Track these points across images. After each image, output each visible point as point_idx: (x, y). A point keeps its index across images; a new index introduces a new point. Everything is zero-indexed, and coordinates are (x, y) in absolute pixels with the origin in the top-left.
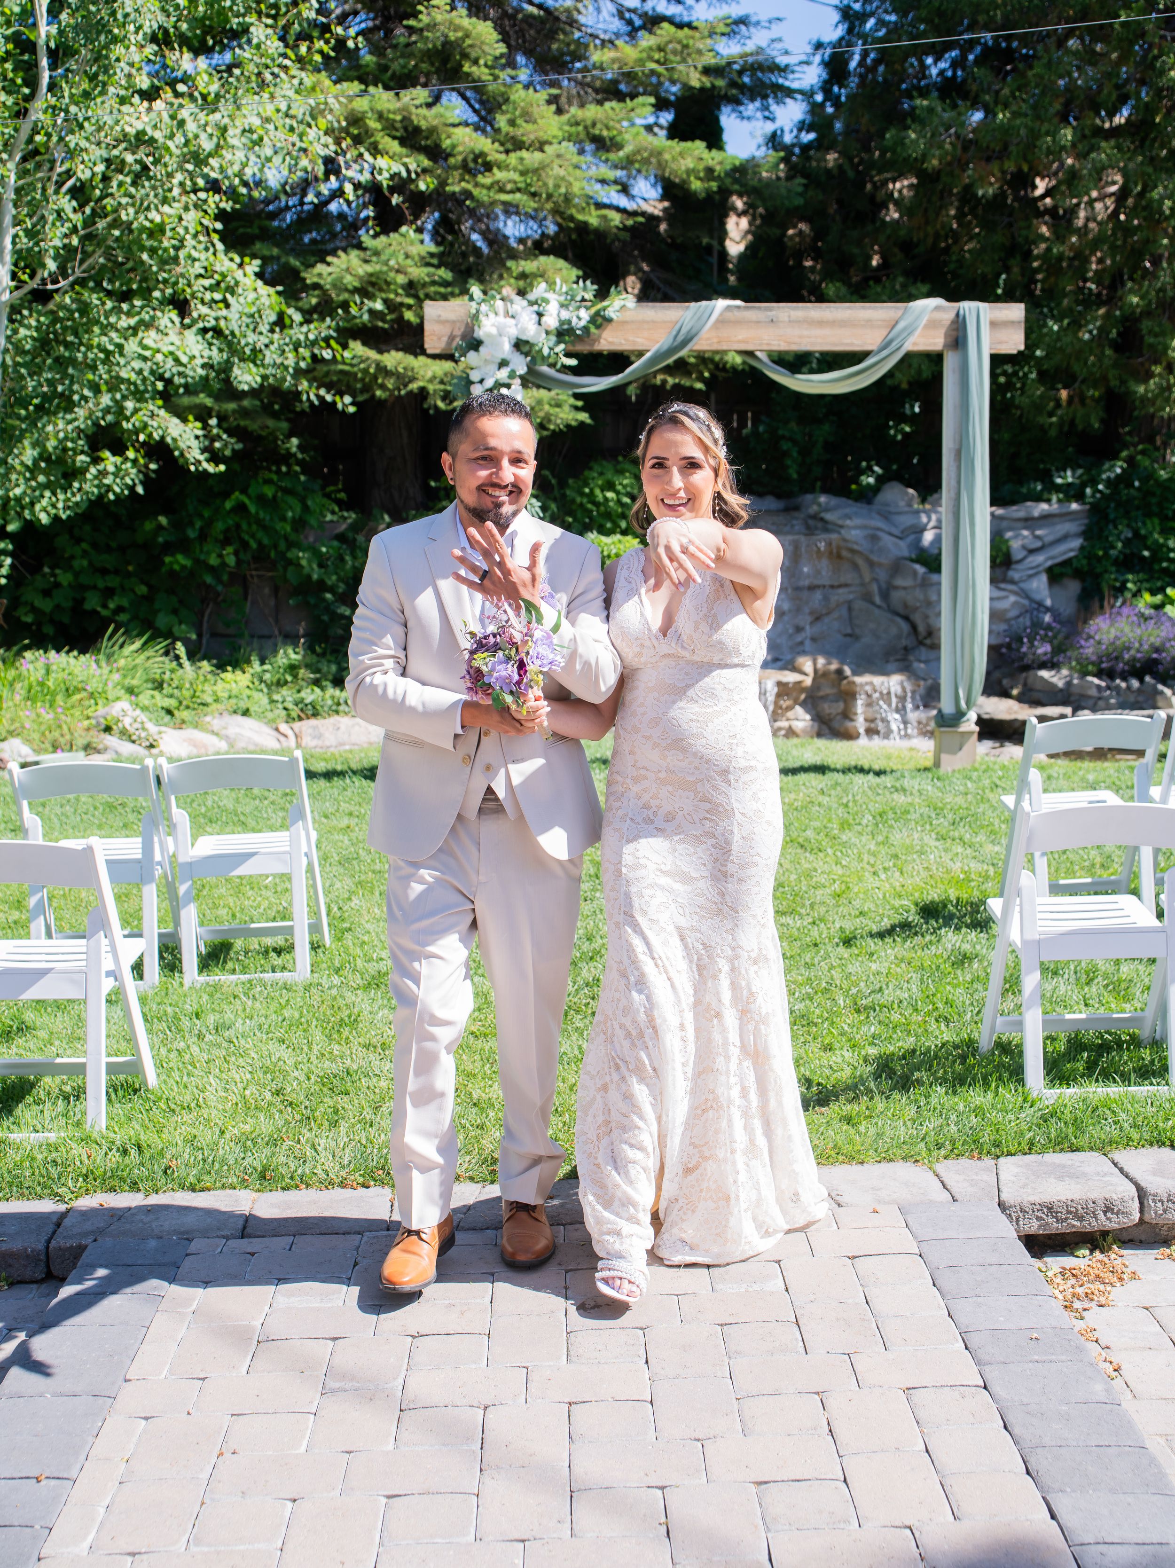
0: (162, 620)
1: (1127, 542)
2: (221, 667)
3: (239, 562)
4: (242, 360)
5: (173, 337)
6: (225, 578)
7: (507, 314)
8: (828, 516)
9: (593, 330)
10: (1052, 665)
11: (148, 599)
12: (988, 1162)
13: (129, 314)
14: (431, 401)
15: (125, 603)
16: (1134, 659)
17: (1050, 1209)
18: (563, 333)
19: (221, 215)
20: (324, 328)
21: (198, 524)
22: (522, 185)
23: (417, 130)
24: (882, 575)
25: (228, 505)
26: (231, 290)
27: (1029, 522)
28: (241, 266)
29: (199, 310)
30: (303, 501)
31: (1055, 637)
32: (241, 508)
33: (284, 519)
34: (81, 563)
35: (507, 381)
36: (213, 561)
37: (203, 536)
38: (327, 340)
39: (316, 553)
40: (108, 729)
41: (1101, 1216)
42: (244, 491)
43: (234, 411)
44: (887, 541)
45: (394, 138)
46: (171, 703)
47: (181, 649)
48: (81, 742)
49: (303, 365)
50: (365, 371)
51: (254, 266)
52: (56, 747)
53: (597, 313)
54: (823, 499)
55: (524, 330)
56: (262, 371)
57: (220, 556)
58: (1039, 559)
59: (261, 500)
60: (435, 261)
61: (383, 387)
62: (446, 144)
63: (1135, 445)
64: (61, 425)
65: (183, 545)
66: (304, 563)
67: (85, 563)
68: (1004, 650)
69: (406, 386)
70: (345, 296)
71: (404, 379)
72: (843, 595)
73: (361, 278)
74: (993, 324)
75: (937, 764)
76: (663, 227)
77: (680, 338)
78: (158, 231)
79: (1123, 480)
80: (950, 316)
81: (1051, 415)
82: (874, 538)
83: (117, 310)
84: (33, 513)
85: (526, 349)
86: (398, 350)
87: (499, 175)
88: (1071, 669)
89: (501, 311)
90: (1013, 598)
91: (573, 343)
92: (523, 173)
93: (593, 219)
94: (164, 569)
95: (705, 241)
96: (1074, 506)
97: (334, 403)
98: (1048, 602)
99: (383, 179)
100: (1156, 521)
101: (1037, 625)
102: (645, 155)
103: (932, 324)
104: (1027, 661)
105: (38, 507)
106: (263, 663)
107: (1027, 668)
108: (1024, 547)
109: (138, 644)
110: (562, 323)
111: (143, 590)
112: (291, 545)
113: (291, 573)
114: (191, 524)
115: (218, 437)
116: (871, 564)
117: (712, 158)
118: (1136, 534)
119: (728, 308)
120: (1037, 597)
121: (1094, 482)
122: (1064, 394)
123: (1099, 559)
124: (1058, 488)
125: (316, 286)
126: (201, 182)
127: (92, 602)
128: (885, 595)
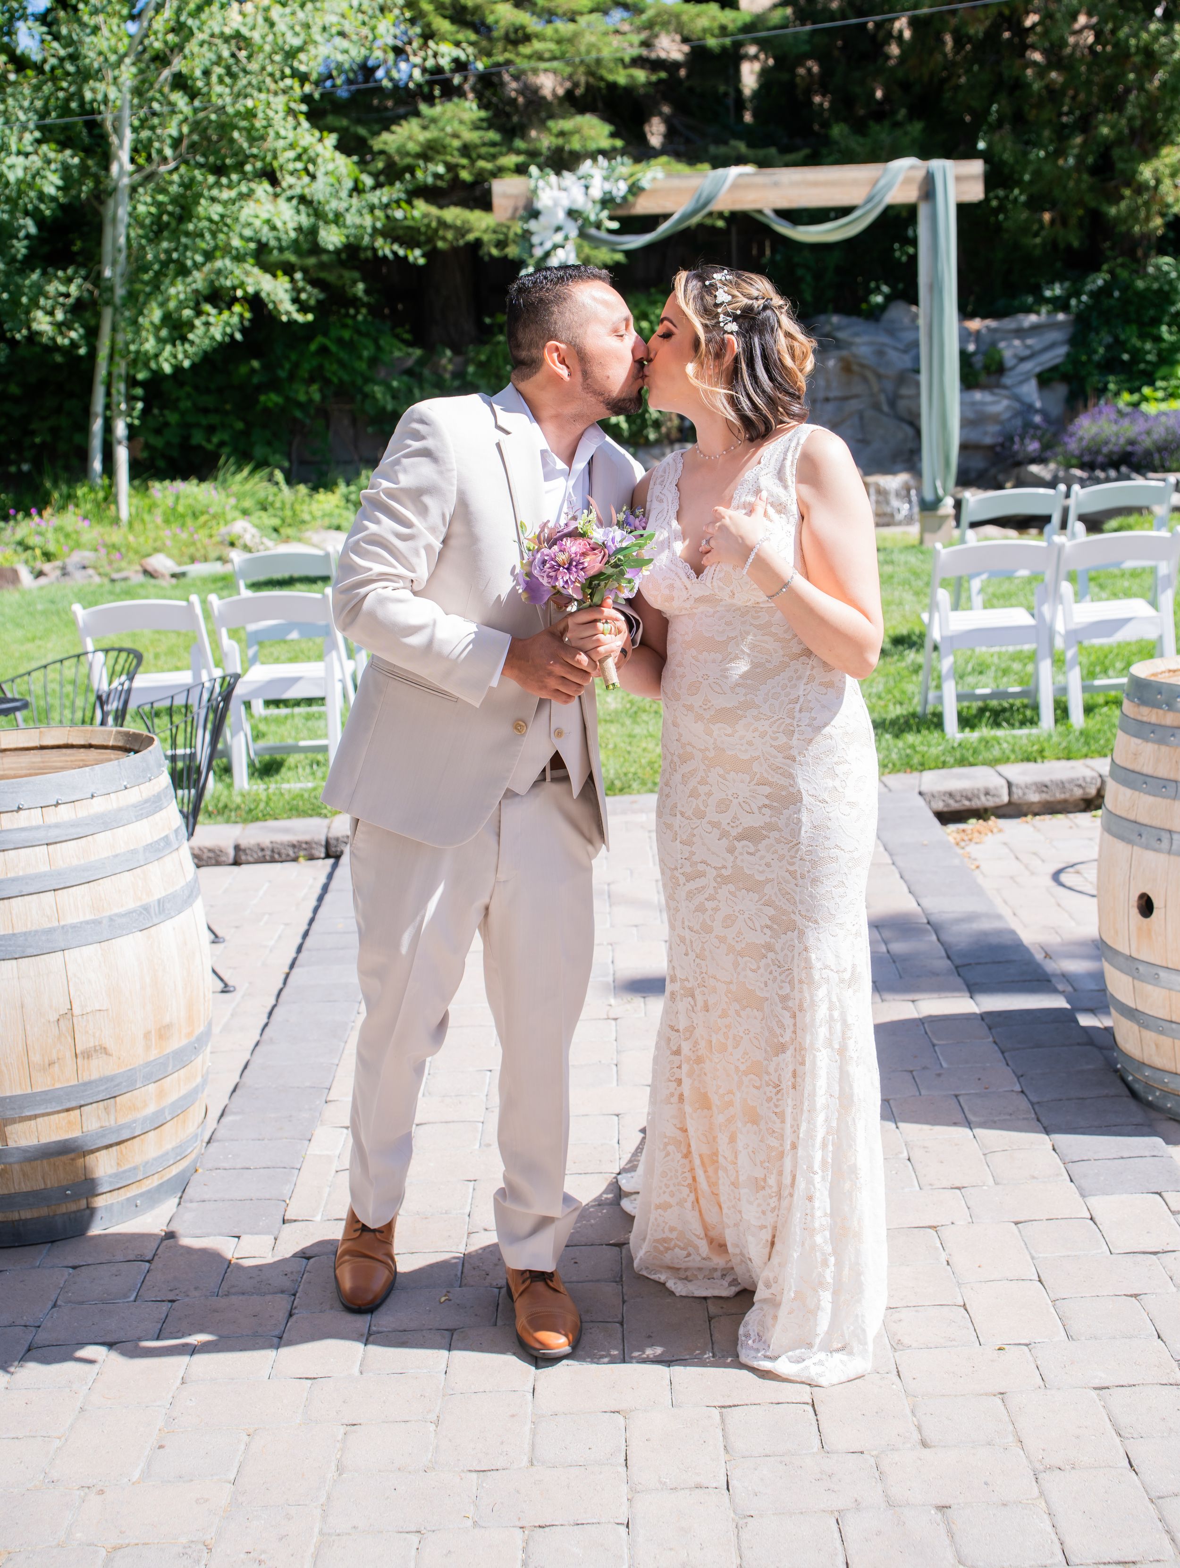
0: (259, 451)
1: (1108, 348)
2: (315, 489)
3: (324, 398)
4: (327, 222)
5: (269, 206)
6: (312, 411)
7: (560, 188)
8: (841, 335)
9: (630, 198)
10: (1041, 460)
11: (246, 433)
12: (916, 774)
13: (230, 187)
14: (485, 250)
15: (226, 437)
16: (1111, 453)
17: (951, 795)
18: (607, 202)
19: (306, 99)
20: (396, 191)
21: (287, 366)
22: (558, 53)
23: (464, 8)
24: (889, 386)
25: (313, 347)
26: (313, 161)
27: (1020, 333)
28: (321, 140)
29: (287, 180)
30: (376, 341)
31: (1043, 435)
32: (323, 350)
33: (360, 358)
34: (186, 404)
35: (562, 243)
36: (302, 398)
37: (292, 377)
38: (398, 202)
39: (389, 387)
40: (232, 544)
41: (983, 798)
42: (325, 334)
43: (315, 266)
44: (893, 355)
45: (445, 17)
46: (276, 522)
47: (279, 476)
48: (213, 554)
49: (379, 225)
50: (428, 226)
51: (331, 139)
52: (193, 560)
53: (634, 184)
54: (835, 319)
55: (574, 201)
56: (345, 231)
57: (307, 393)
58: (1028, 366)
59: (340, 341)
60: (485, 125)
61: (443, 238)
62: (490, 19)
63: (1115, 258)
64: (180, 288)
65: (274, 385)
66: (379, 396)
67: (189, 404)
68: (998, 449)
70: (408, 160)
71: (462, 231)
72: (854, 405)
73: (421, 145)
74: (959, 179)
75: (922, 542)
76: (683, 72)
77: (702, 201)
78: (250, 114)
79: (1104, 292)
80: (920, 174)
81: (1036, 235)
82: (880, 353)
83: (218, 184)
84: (157, 363)
85: (577, 216)
86: (456, 204)
87: (537, 45)
88: (1058, 463)
89: (555, 184)
90: (1005, 403)
91: (615, 209)
92: (559, 42)
93: (621, 77)
94: (259, 407)
95: (722, 89)
96: (1061, 317)
97: (406, 257)
98: (1038, 405)
99: (445, 62)
100: (1134, 327)
101: (1028, 425)
102: (665, 17)
103: (907, 181)
104: (1020, 457)
105: (161, 359)
106: (348, 484)
107: (1019, 464)
108: (1015, 356)
109: (246, 472)
110: (605, 193)
111: (240, 425)
112: (367, 380)
113: (368, 407)
114: (281, 366)
115: (303, 290)
116: (879, 377)
117: (727, 17)
118: (1117, 340)
119: (741, 175)
120: (1028, 400)
121: (1077, 294)
122: (1047, 217)
123: (1083, 364)
124: (1048, 301)
125: (382, 152)
126: (288, 71)
127: (198, 438)
128: (892, 403)
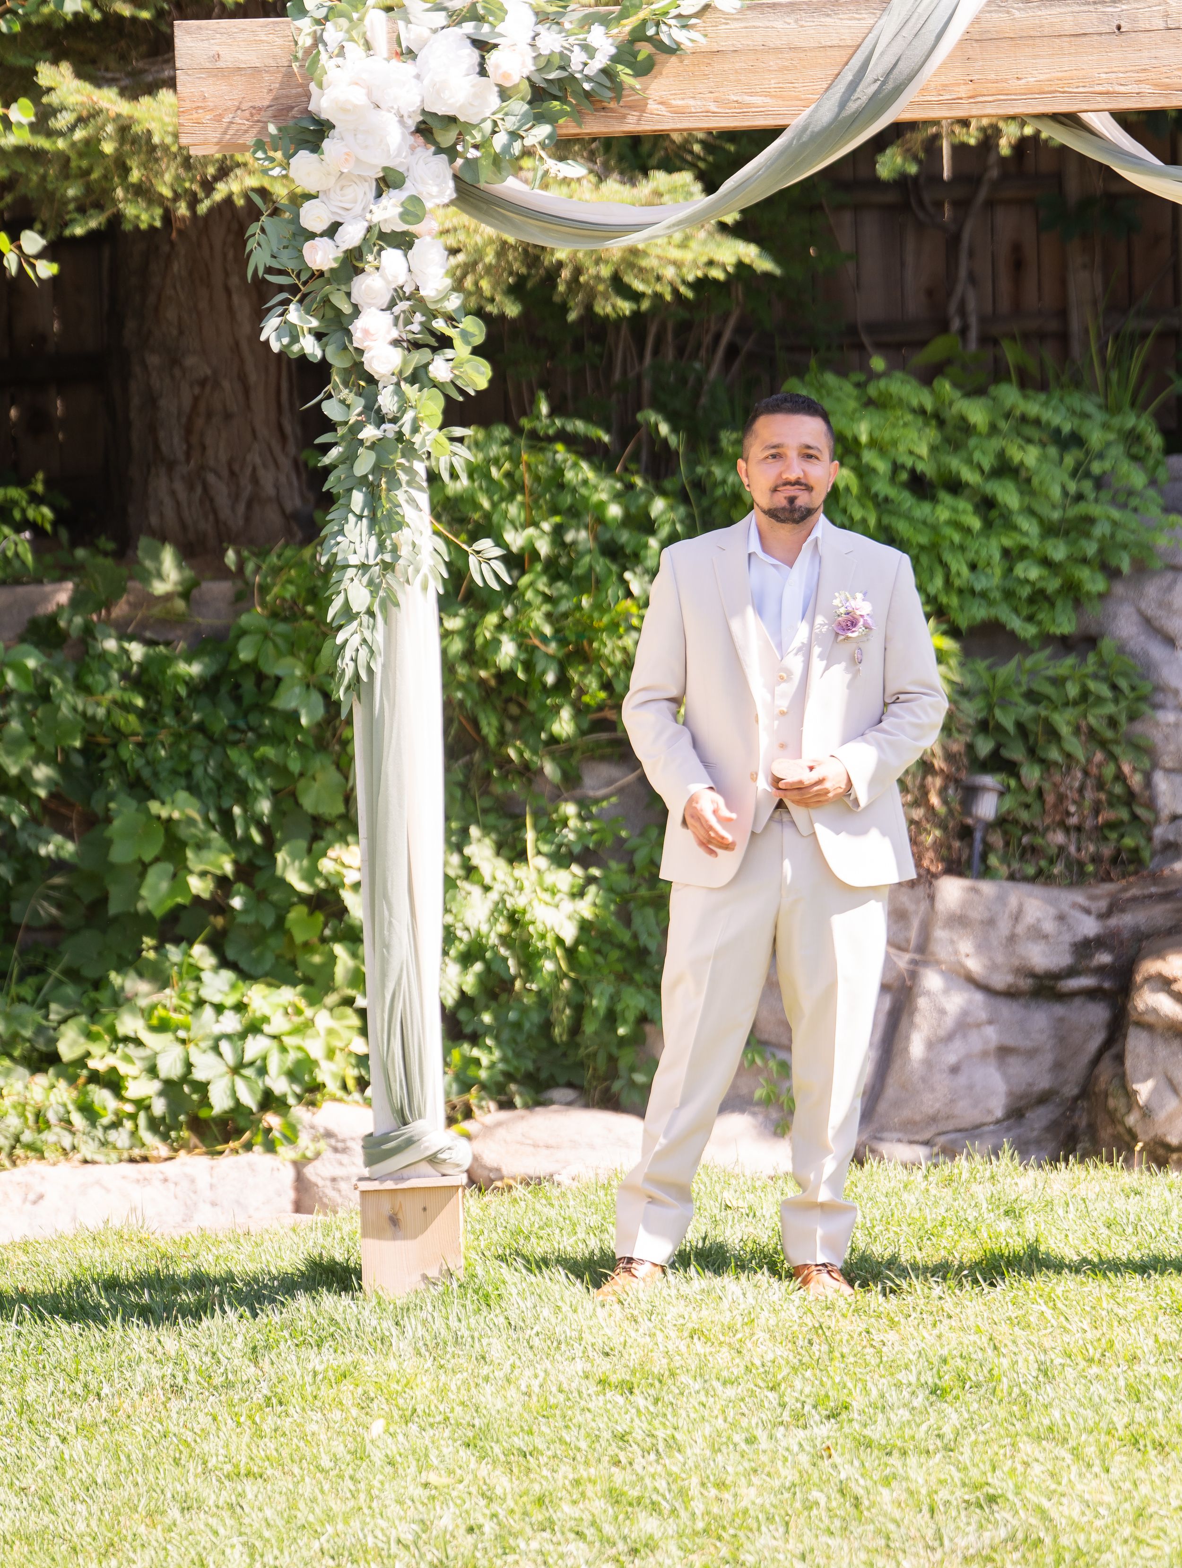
7: (395, 47)
9: (624, 73)
18: (548, 91)
35: (401, 227)
53: (638, 35)
55: (440, 89)
61: (142, 191)
69: (208, 187)
85: (447, 138)
89: (382, 43)
91: (578, 115)
110: (545, 63)
